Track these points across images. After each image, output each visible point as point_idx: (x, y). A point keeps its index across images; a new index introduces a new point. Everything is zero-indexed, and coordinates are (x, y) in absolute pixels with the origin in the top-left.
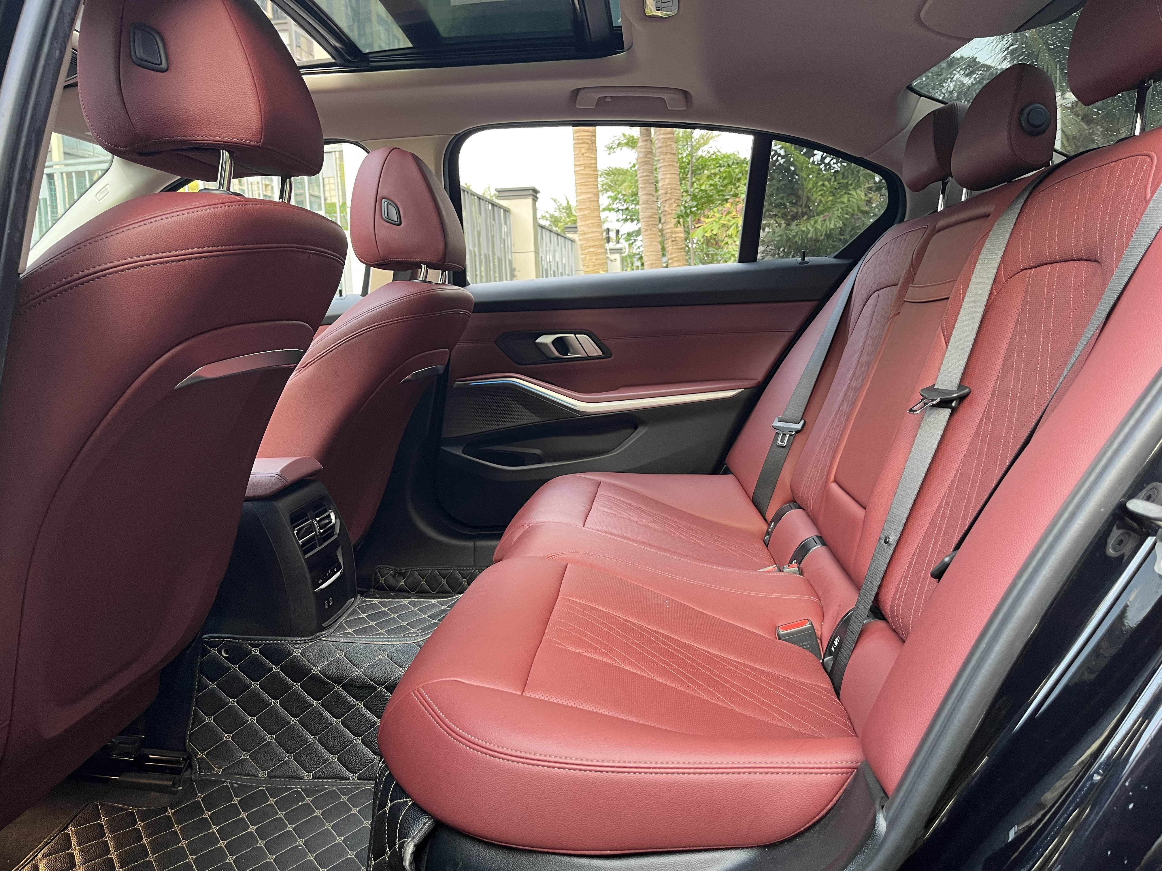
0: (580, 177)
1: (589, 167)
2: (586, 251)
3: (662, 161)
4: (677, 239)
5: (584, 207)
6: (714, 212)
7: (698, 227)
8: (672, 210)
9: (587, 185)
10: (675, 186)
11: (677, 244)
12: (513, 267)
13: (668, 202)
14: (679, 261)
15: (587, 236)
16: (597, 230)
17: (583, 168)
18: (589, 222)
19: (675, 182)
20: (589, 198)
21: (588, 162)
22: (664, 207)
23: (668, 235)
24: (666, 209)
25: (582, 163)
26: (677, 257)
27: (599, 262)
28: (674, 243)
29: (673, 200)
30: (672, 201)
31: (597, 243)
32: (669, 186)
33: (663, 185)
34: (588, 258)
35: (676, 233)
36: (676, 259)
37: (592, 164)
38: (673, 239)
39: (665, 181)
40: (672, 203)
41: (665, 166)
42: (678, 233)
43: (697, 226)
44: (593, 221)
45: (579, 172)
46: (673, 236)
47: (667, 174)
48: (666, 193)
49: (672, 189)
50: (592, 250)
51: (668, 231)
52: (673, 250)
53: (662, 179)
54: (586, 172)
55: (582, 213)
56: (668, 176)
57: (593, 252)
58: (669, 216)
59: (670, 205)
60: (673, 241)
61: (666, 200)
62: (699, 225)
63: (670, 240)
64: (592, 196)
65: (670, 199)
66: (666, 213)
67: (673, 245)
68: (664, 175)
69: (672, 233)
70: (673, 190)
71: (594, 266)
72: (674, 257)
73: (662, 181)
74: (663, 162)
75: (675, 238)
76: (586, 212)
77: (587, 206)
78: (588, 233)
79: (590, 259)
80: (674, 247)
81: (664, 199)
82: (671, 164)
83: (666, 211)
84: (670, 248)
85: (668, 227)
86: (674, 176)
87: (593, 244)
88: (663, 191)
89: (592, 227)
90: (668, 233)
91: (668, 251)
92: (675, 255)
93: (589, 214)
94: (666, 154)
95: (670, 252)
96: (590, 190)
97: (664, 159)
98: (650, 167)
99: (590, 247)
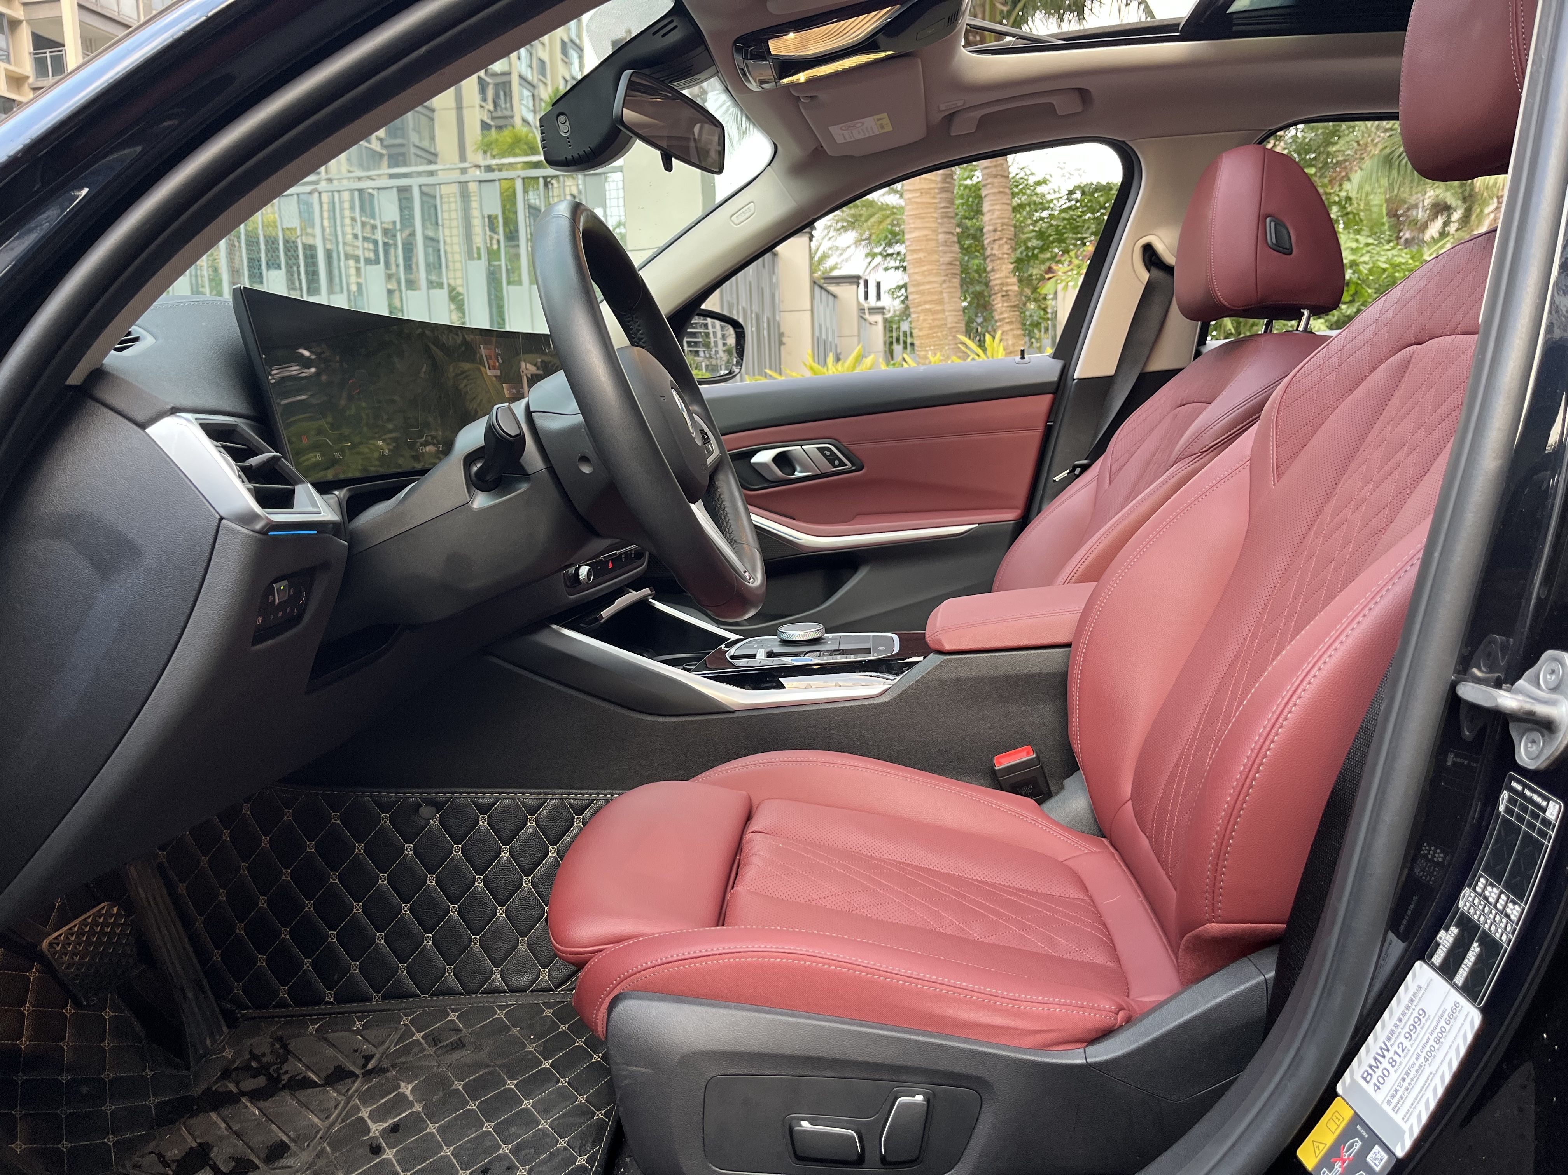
0: (915, 206)
1: (927, 193)
2: (920, 308)
3: (990, 186)
4: (1010, 293)
5: (919, 248)
6: (1071, 257)
7: (1050, 279)
8: (1003, 254)
9: (923, 218)
10: (1007, 220)
11: (1009, 301)
12: (782, 331)
13: (997, 242)
14: (1011, 323)
15: (921, 288)
16: (935, 279)
17: (918, 194)
18: (925, 268)
19: (1008, 216)
20: (926, 236)
21: (926, 186)
22: (992, 249)
23: (996, 288)
24: (994, 252)
25: (917, 187)
26: (1008, 318)
27: (937, 323)
28: (1005, 298)
29: (1005, 240)
30: (1001, 242)
31: (936, 297)
32: (999, 221)
33: (991, 220)
34: (921, 318)
35: (1007, 285)
36: (1007, 320)
37: (930, 189)
38: (1004, 293)
39: (993, 214)
40: (1003, 245)
41: (994, 193)
42: (1011, 285)
43: (1047, 276)
44: (930, 267)
45: (913, 200)
46: (1004, 289)
47: (996, 204)
48: (995, 231)
49: (1003, 224)
50: (927, 306)
51: (998, 282)
52: (1004, 309)
53: (989, 211)
54: (923, 200)
55: (916, 256)
56: (998, 207)
57: (929, 310)
58: (998, 262)
59: (1000, 246)
60: (1003, 296)
61: (994, 241)
62: (1050, 275)
63: (999, 295)
64: (930, 233)
65: (1000, 239)
66: (993, 258)
67: (1003, 301)
68: (992, 205)
69: (1002, 284)
70: (1005, 227)
71: (931, 328)
72: (1004, 318)
73: (989, 214)
74: (991, 188)
75: (1007, 291)
76: (921, 255)
77: (923, 247)
78: (923, 284)
79: (925, 320)
80: (1005, 304)
81: (992, 239)
82: (1002, 190)
83: (994, 255)
84: (1000, 305)
85: (997, 276)
86: (1006, 207)
87: (929, 298)
88: (991, 228)
89: (929, 275)
90: (996, 285)
91: (995, 310)
92: (1005, 315)
93: (925, 257)
94: (996, 176)
95: (999, 310)
96: (928, 225)
97: (992, 184)
98: (949, 195)
99: (926, 302)
